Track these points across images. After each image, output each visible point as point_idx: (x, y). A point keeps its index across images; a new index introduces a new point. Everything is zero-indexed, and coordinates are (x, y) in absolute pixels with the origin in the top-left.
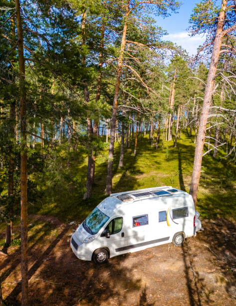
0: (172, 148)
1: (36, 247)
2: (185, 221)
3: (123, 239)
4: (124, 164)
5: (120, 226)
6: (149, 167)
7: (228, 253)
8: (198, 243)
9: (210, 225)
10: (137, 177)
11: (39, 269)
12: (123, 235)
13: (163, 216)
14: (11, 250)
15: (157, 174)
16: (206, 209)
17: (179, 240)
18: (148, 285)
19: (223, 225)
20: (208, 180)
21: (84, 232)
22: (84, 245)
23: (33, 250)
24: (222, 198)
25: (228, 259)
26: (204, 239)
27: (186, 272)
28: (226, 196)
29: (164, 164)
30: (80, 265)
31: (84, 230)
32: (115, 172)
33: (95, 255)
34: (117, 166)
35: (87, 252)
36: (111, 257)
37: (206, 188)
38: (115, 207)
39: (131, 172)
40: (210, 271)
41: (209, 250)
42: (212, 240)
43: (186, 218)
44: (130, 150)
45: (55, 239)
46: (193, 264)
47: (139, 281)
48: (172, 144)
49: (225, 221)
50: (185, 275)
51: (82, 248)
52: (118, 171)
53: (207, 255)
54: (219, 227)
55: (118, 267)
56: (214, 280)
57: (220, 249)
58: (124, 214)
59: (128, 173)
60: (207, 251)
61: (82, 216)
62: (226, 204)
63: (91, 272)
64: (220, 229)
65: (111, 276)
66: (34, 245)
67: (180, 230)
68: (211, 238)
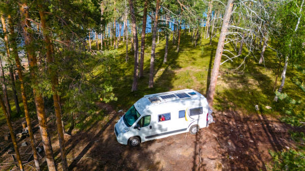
0: (208, 46)
1: (91, 131)
2: (199, 117)
3: (151, 130)
4: (168, 60)
5: (148, 121)
6: (187, 62)
7: (230, 143)
8: (209, 133)
9: (221, 117)
10: (175, 71)
11: (90, 149)
12: (151, 127)
13: (182, 114)
14: (74, 132)
15: (192, 68)
16: (222, 102)
17: (194, 130)
18: (164, 167)
19: (232, 117)
20: (230, 75)
21: (123, 124)
22: (121, 134)
23: (89, 133)
24: (237, 92)
25: (228, 148)
26: (215, 129)
27: (195, 158)
28: (241, 91)
29: (199, 60)
30: (119, 147)
31: (123, 122)
32: (160, 67)
33: (129, 141)
34: (163, 61)
35: (124, 139)
36: (142, 142)
37: (227, 82)
38: (145, 108)
39: (172, 67)
40: (213, 157)
41: (216, 139)
42: (221, 131)
43: (200, 115)
44: (175, 46)
45: (106, 124)
46: (201, 151)
47: (158, 163)
48: (209, 42)
49: (235, 113)
50: (193, 160)
51: (120, 136)
52: (163, 65)
53: (214, 143)
54: (228, 119)
55: (146, 151)
56: (213, 166)
57: (225, 139)
58: (151, 113)
59: (170, 68)
60: (214, 140)
61: (129, 105)
62: (239, 98)
63: (126, 153)
64: (229, 121)
65: (139, 157)
66: (90, 129)
67: (195, 123)
68: (220, 129)
